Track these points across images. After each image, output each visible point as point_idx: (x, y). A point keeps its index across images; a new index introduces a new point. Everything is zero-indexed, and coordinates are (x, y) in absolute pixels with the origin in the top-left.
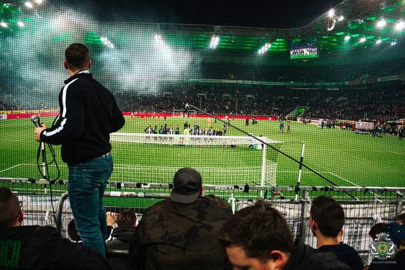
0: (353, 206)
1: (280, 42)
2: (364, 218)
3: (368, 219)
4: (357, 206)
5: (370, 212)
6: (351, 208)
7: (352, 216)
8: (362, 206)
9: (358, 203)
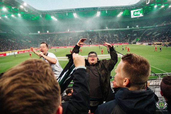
0: (151, 81)
1: (126, 11)
2: (156, 85)
3: (157, 85)
4: (153, 81)
5: (158, 83)
6: (150, 82)
7: (151, 85)
8: (154, 81)
9: (153, 80)
